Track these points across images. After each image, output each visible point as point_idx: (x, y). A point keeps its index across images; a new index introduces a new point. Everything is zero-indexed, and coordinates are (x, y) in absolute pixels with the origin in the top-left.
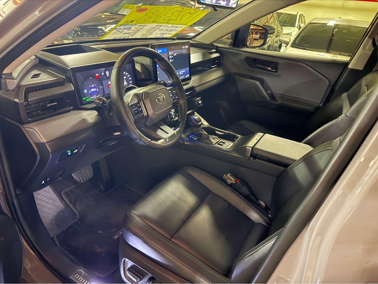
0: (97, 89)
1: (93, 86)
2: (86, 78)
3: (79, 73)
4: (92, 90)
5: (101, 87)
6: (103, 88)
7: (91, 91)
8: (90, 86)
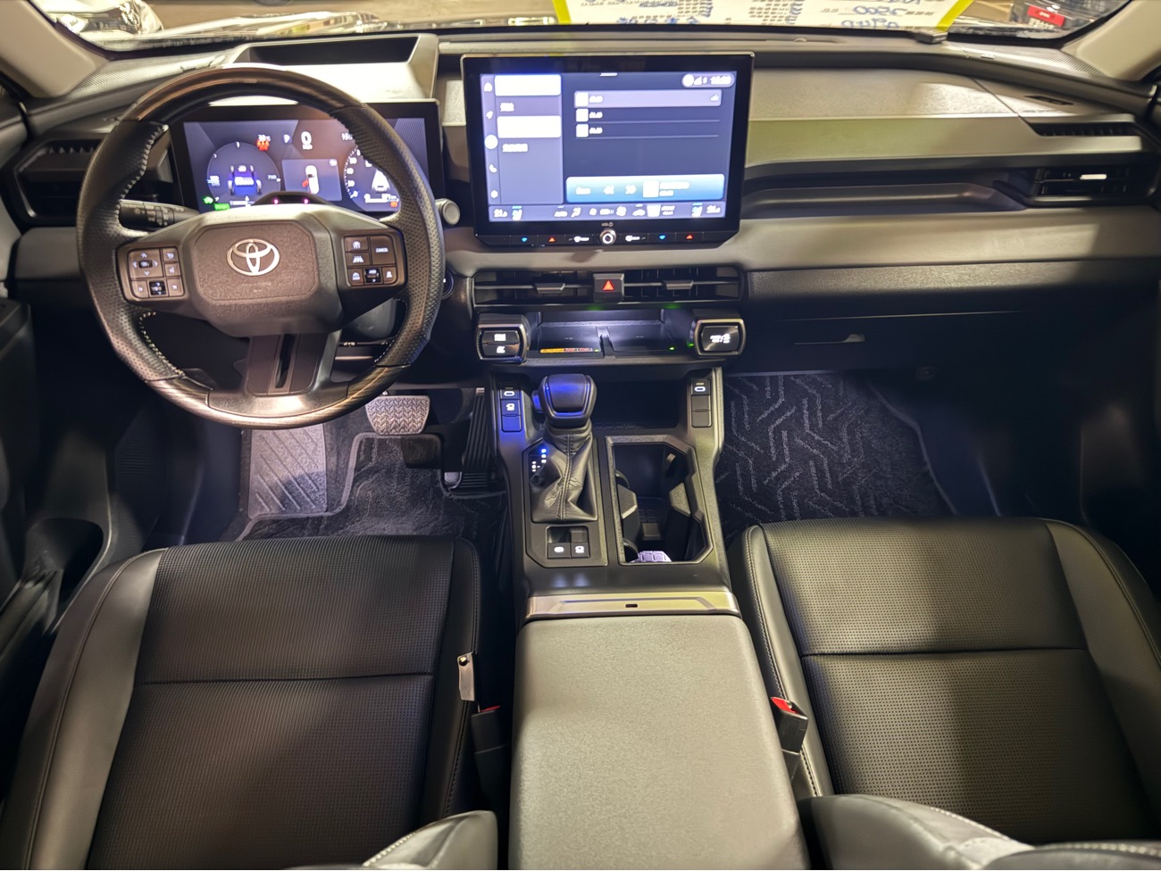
0: (259, 182)
1: (242, 169)
2: (222, 142)
3: (197, 125)
4: (239, 181)
5: (274, 177)
6: (282, 182)
7: (233, 183)
8: (232, 169)
